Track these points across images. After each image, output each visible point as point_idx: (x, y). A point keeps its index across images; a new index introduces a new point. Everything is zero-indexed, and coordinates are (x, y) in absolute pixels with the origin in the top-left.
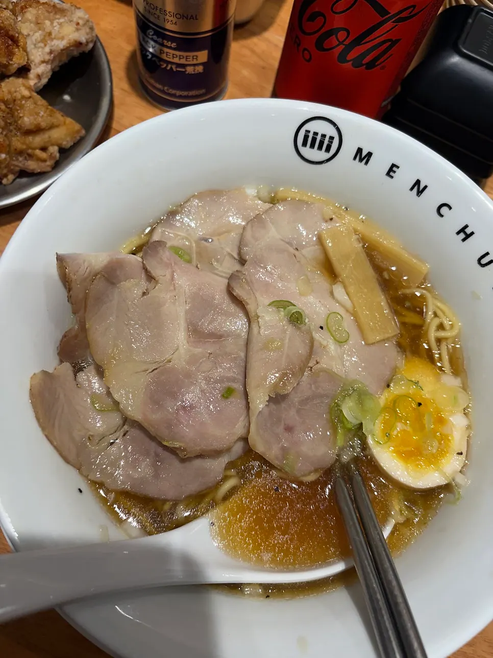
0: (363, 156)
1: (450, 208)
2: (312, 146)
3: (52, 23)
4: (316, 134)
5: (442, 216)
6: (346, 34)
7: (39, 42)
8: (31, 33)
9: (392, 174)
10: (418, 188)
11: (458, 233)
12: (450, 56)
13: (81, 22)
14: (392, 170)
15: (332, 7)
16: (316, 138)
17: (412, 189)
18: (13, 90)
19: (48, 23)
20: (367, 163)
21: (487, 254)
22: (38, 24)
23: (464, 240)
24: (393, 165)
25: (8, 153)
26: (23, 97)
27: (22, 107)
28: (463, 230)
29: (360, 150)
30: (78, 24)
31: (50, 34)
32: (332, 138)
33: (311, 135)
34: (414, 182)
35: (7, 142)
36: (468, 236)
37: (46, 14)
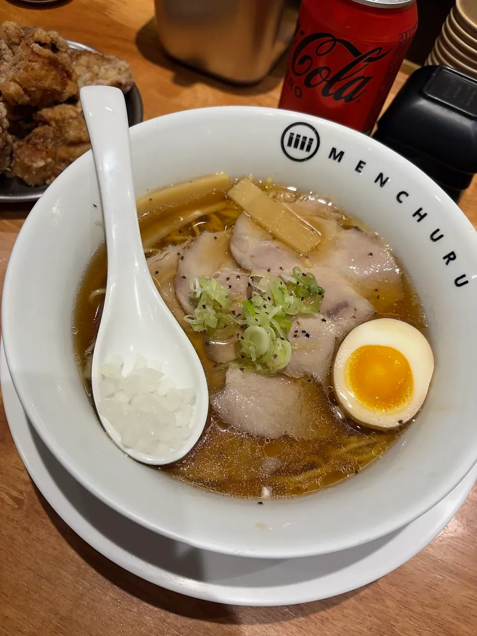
0: (337, 154)
1: (407, 195)
2: (296, 146)
3: (100, 68)
4: (299, 136)
5: (401, 202)
6: (328, 71)
7: (88, 81)
8: (82, 74)
9: (360, 169)
10: (381, 180)
11: (414, 215)
12: (418, 99)
13: (123, 69)
14: (360, 165)
15: (317, 50)
16: (299, 140)
17: (376, 181)
18: (63, 112)
19: (96, 67)
20: (339, 160)
21: (438, 230)
22: (88, 67)
23: (419, 220)
24: (361, 162)
25: (54, 159)
26: (71, 117)
27: (69, 124)
28: (418, 213)
29: (334, 150)
30: (120, 70)
31: (97, 74)
32: (311, 140)
33: (295, 137)
34: (378, 175)
35: (54, 150)
36: (422, 217)
37: (96, 61)
